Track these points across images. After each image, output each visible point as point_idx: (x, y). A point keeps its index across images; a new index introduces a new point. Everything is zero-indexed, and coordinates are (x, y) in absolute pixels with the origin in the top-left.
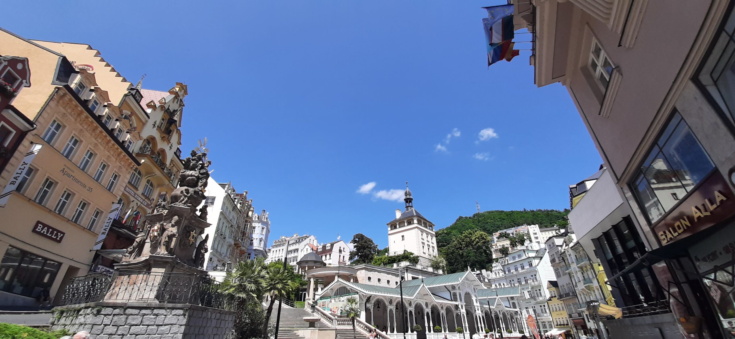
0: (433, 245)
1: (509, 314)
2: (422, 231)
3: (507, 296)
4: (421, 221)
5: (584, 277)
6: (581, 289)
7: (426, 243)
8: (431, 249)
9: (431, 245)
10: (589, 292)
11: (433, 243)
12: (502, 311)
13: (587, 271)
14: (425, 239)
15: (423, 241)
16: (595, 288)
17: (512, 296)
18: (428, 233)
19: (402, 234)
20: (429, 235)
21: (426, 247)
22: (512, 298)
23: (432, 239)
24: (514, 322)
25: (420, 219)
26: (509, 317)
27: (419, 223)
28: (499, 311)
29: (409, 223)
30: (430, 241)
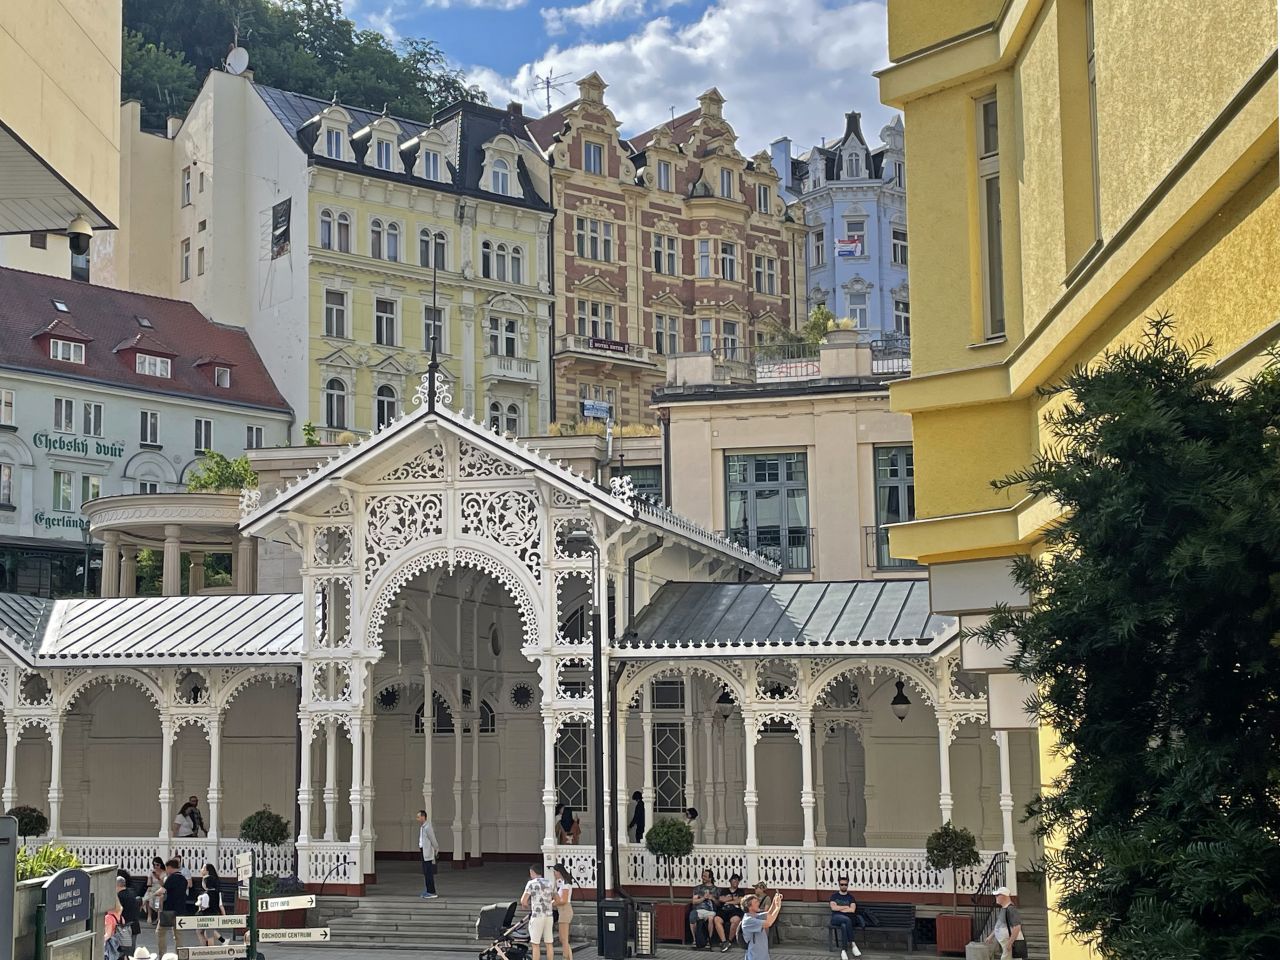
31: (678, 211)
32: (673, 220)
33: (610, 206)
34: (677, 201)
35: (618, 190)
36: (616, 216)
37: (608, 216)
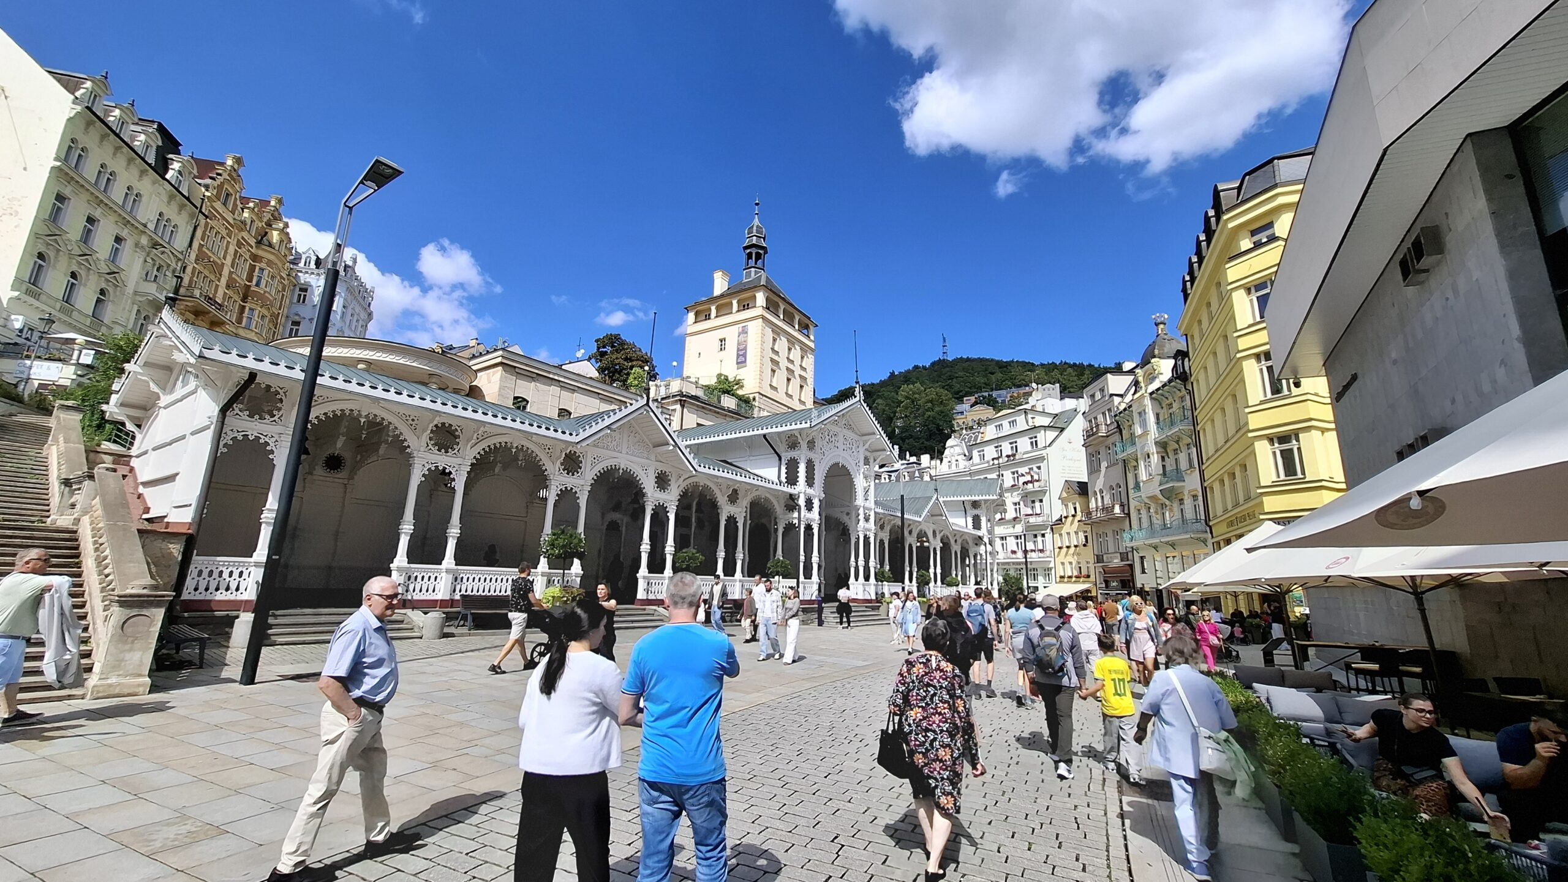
0: (803, 374)
1: (959, 542)
2: (777, 331)
3: (963, 498)
4: (777, 306)
5: (1164, 466)
6: (1149, 498)
7: (783, 364)
8: (796, 383)
9: (798, 371)
10: (1167, 502)
11: (803, 369)
12: (941, 532)
13: (1175, 451)
14: (784, 353)
15: (776, 358)
16: (1186, 493)
17: (977, 498)
18: (792, 341)
19: (721, 334)
20: (798, 348)
21: (782, 375)
22: (975, 504)
23: (802, 358)
24: (969, 566)
25: (777, 299)
26: (956, 548)
27: (771, 306)
28: (934, 532)
29: (744, 306)
30: (797, 362)
31: (252, 247)
32: (249, 251)
33: (227, 228)
34: (252, 242)
35: (232, 222)
36: (227, 235)
37: (224, 232)
